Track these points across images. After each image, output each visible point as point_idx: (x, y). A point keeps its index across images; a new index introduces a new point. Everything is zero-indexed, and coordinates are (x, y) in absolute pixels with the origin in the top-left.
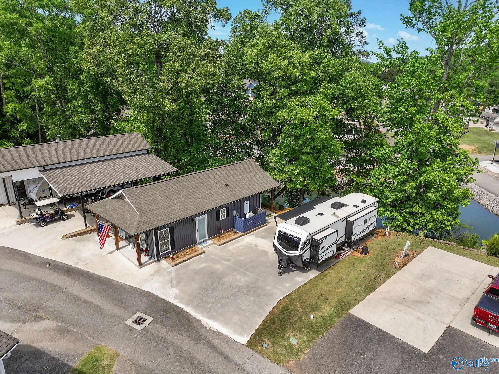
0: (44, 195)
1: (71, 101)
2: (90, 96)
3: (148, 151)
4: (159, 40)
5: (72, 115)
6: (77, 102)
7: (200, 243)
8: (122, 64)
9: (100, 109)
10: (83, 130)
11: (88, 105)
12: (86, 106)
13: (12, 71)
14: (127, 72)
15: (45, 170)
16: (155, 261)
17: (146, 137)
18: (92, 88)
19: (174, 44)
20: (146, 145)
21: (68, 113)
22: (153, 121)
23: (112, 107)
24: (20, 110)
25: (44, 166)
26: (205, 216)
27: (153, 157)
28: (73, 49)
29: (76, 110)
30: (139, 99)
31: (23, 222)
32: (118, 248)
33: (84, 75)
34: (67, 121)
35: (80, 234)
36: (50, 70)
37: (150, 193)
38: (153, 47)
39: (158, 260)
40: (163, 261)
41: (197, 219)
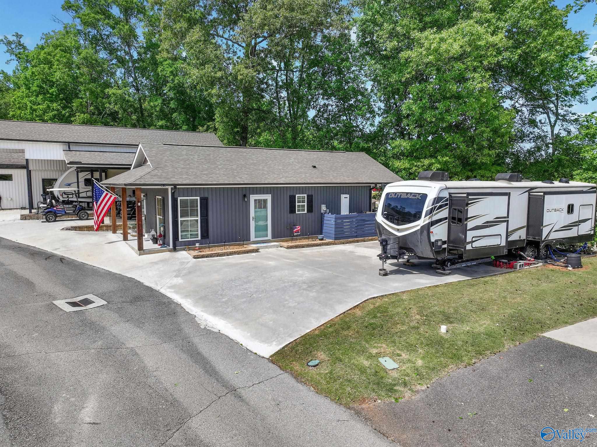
7: (256, 243)
15: (70, 151)
16: (170, 251)
25: (68, 143)
31: (30, 218)
32: (125, 237)
35: (89, 228)
39: (175, 249)
40: (184, 253)
41: (253, 198)
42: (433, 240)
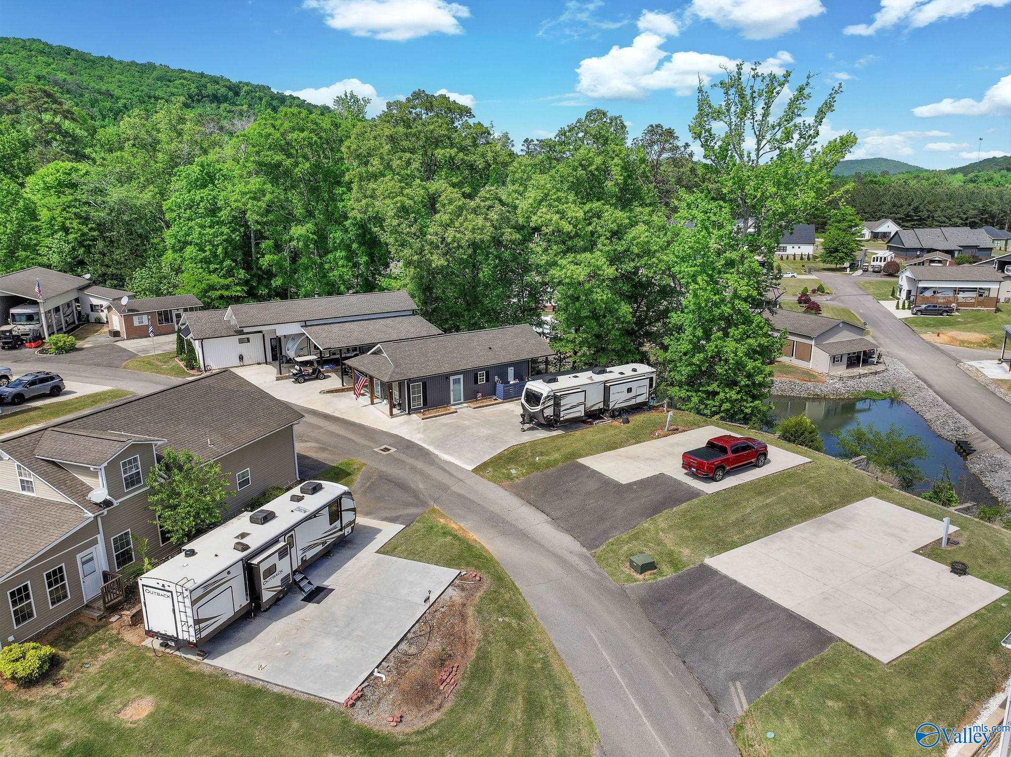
0: (302, 353)
1: (331, 252)
2: (355, 246)
3: (414, 313)
4: (430, 190)
5: (331, 269)
6: (340, 254)
7: (454, 405)
8: (391, 213)
9: (364, 262)
10: (342, 287)
11: (350, 256)
12: (348, 258)
13: (271, 217)
14: (395, 222)
15: (306, 326)
16: (407, 414)
17: (413, 296)
18: (358, 236)
19: (443, 197)
20: (412, 304)
21: (327, 266)
22: (422, 277)
23: (380, 259)
24: (278, 263)
25: (305, 321)
26: (461, 377)
27: (419, 318)
28: (339, 190)
29: (337, 264)
30: (407, 252)
31: (282, 378)
32: (372, 403)
33: (349, 221)
34: (325, 276)
35: (337, 391)
36: (310, 214)
37: (407, 349)
38: (423, 198)
39: (409, 414)
40: (414, 415)
41: (452, 378)
42: (545, 415)
